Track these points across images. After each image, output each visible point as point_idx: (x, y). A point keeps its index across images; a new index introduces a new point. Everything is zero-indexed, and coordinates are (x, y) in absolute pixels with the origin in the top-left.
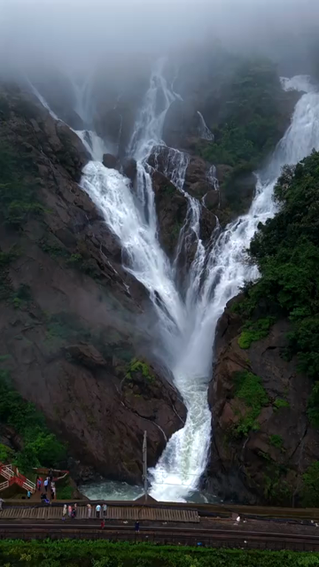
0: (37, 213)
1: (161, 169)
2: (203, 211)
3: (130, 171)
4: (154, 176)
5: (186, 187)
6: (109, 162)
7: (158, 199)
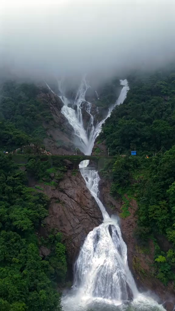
0: (52, 119)
1: (84, 108)
2: (94, 119)
3: (75, 108)
4: (82, 110)
5: (91, 113)
6: (69, 106)
7: (83, 116)
